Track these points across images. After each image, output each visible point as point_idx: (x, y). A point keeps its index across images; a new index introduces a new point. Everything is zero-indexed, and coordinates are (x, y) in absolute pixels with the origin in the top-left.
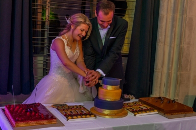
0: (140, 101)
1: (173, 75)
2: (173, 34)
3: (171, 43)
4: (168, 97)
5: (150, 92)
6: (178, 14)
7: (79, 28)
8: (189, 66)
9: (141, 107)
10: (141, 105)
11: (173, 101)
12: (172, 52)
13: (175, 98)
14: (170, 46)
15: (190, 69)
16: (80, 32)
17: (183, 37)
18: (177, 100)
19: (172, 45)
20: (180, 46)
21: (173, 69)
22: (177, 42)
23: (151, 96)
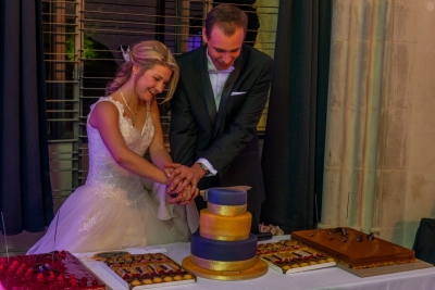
0: (293, 238)
1: (367, 178)
2: (364, 85)
3: (359, 104)
4: (357, 228)
5: (317, 217)
6: (374, 38)
7: (150, 73)
8: (401, 155)
9: (297, 252)
10: (297, 249)
11: (368, 236)
12: (363, 124)
13: (374, 230)
14: (359, 112)
15: (404, 162)
16: (151, 83)
17: (387, 90)
18: (378, 233)
19: (363, 109)
20: (380, 111)
21: (366, 164)
22: (373, 101)
23: (320, 226)
